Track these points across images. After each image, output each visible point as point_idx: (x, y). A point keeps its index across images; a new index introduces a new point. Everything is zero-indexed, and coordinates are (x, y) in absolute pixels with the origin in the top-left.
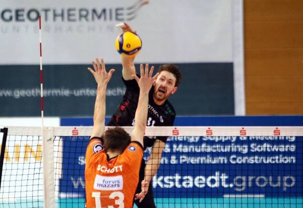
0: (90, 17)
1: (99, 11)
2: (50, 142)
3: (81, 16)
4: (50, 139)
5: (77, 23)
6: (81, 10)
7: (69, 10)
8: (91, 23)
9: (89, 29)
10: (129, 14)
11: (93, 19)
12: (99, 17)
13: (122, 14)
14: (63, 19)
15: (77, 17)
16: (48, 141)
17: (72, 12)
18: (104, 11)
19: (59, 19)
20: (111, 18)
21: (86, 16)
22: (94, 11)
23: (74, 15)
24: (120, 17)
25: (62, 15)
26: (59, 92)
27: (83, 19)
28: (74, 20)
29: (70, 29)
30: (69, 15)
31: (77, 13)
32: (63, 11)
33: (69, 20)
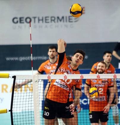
0: (56, 20)
1: (60, 18)
2: (36, 82)
3: (52, 20)
4: (36, 81)
5: (50, 24)
6: (52, 17)
7: (46, 17)
8: (57, 24)
9: (56, 27)
10: (75, 19)
11: (58, 21)
12: (61, 21)
13: (72, 19)
14: (43, 22)
15: (50, 21)
16: (35, 82)
17: (47, 18)
18: (63, 17)
19: (41, 22)
20: (66, 21)
21: (54, 20)
22: (58, 18)
23: (48, 20)
24: (71, 20)
25: (42, 20)
26: (41, 58)
27: (53, 22)
28: (48, 22)
29: (46, 27)
30: (46, 20)
31: (50, 19)
32: (43, 18)
33: (46, 22)
